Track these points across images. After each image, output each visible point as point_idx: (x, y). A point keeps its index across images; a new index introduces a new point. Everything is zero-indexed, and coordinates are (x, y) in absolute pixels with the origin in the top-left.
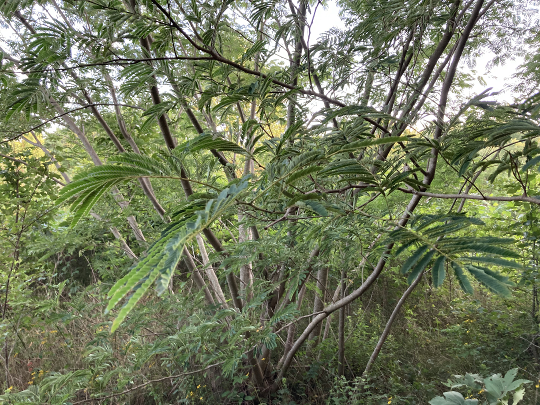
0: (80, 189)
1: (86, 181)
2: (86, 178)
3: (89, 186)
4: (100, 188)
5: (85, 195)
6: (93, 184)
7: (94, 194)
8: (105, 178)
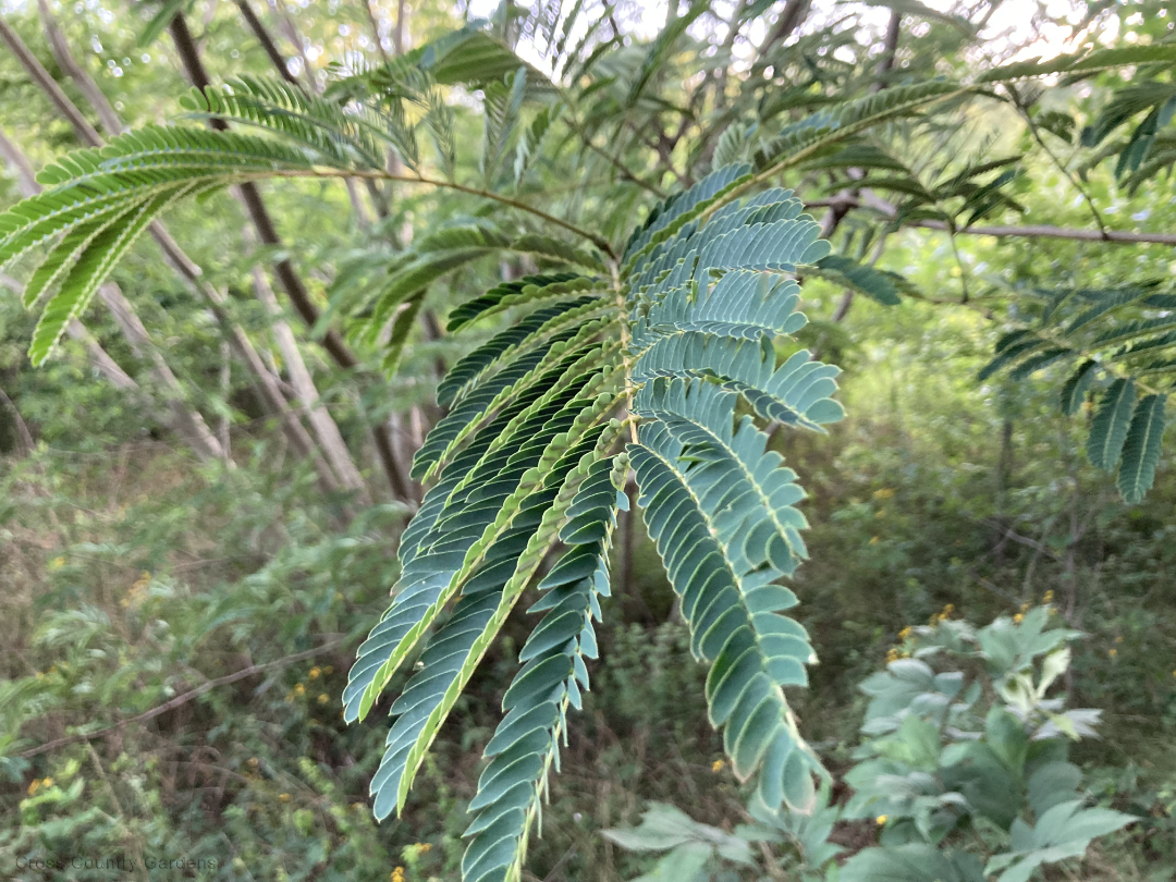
0: (58, 222)
1: (84, 188)
2: (87, 178)
3: (90, 209)
4: (130, 216)
5: (76, 244)
6: (109, 202)
7: (107, 238)
8: (153, 177)
